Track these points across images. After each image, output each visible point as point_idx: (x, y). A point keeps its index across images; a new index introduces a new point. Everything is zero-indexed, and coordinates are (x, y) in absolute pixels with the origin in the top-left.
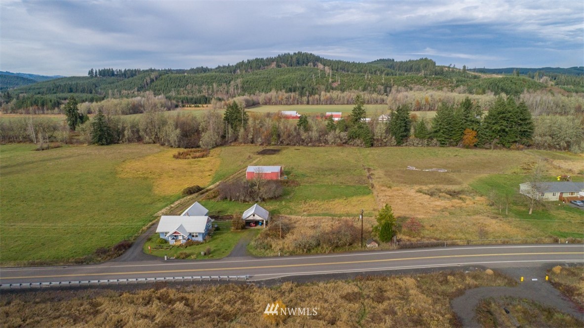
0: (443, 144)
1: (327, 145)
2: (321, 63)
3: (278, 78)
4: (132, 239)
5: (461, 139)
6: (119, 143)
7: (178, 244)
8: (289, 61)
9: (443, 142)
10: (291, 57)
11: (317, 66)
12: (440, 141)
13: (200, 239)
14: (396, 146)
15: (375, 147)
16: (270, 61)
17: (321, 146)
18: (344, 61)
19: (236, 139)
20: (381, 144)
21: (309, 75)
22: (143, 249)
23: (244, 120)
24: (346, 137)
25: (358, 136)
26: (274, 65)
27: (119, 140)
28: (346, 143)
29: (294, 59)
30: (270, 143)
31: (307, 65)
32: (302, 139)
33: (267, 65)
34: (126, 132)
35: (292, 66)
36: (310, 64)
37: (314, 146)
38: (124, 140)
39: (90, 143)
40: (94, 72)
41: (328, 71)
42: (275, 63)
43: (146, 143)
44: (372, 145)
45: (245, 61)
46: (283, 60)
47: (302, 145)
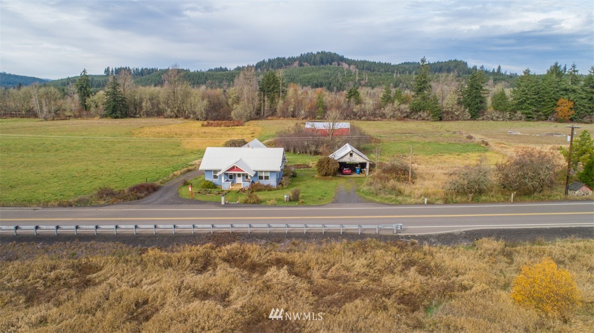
0: (529, 118)
1: (384, 120)
2: (346, 63)
3: (302, 76)
4: (158, 183)
5: (553, 112)
6: (136, 117)
7: (237, 188)
8: (312, 60)
9: (529, 116)
10: (315, 56)
11: (342, 66)
12: (526, 114)
13: (272, 182)
14: (470, 120)
15: (445, 121)
16: (292, 60)
17: (378, 120)
18: (370, 61)
19: (273, 114)
20: (452, 117)
21: (334, 73)
22: (178, 194)
23: (283, 92)
24: (408, 110)
25: (423, 109)
26: (296, 64)
27: (135, 114)
28: (407, 117)
29: (318, 58)
30: (315, 117)
31: (331, 64)
32: (354, 112)
33: (289, 64)
34: (144, 104)
35: (315, 65)
36: (335, 64)
37: (368, 120)
38: (142, 113)
39: (103, 116)
40: (111, 70)
41: (354, 70)
42: (298, 62)
43: (167, 118)
44: (441, 119)
45: (265, 60)
46: (306, 59)
47: (354, 119)
